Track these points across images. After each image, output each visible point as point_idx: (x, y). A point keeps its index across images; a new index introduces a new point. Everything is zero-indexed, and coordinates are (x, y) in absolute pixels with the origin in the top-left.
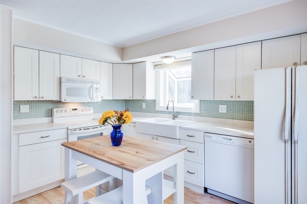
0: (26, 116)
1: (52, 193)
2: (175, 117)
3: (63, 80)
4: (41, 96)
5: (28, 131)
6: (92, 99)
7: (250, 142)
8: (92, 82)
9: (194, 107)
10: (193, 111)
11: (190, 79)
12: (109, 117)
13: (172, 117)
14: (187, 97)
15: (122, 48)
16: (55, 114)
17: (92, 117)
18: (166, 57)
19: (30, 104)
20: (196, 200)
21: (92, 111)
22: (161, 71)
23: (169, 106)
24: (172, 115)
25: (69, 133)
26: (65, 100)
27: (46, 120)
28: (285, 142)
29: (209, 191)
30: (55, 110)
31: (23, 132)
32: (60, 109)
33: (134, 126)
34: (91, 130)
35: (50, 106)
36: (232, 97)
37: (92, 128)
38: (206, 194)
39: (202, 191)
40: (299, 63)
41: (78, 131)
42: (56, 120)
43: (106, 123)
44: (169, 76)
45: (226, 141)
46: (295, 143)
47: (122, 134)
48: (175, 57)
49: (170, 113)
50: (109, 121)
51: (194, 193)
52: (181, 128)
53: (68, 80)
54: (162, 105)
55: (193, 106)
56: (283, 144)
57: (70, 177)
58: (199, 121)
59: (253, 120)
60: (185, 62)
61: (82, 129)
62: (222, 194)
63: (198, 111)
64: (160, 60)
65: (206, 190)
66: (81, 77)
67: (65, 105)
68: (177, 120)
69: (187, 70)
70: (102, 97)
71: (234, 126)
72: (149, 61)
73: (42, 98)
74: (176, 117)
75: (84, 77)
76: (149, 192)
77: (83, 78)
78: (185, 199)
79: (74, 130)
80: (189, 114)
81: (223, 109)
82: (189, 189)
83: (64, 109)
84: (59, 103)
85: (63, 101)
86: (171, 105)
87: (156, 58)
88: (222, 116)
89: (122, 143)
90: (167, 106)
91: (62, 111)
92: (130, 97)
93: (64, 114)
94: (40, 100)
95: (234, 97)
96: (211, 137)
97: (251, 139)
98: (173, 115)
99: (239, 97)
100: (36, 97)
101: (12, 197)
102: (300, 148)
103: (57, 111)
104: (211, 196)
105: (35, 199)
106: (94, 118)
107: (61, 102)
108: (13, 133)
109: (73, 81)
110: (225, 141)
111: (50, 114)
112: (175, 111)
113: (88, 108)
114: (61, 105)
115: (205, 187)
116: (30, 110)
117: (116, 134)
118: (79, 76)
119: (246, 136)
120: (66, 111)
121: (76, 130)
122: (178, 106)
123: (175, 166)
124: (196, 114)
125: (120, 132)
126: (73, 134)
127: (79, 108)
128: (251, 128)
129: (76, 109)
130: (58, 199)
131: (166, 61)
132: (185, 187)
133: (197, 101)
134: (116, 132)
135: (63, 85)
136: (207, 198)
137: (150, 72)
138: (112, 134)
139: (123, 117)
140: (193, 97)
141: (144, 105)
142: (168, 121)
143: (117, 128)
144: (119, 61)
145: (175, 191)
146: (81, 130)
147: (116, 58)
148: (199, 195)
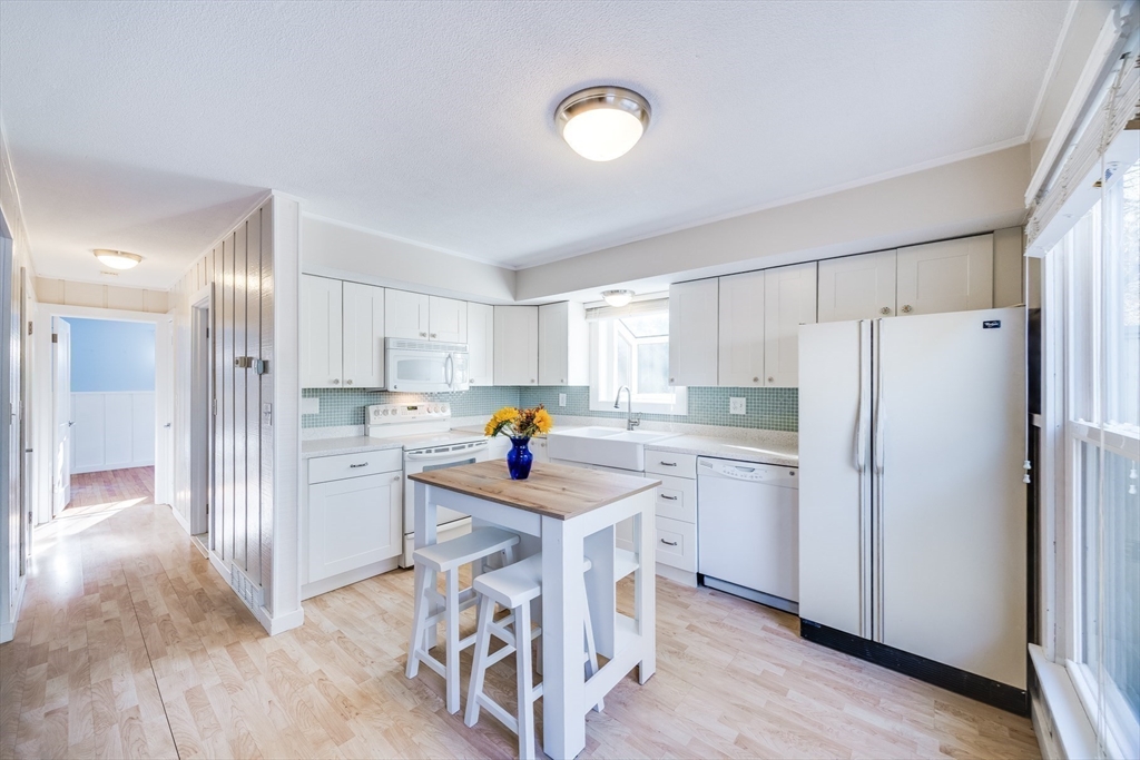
0: (314, 422)
1: (373, 586)
2: (632, 424)
3: (391, 344)
4: (346, 379)
5: (325, 452)
6: (449, 385)
7: (792, 474)
8: (451, 348)
9: (674, 402)
10: (672, 411)
11: (667, 339)
12: (508, 421)
13: (626, 425)
14: (660, 380)
15: (516, 272)
16: (372, 417)
17: (448, 426)
18: (612, 292)
19: (320, 395)
20: (679, 599)
21: (448, 412)
22: (602, 323)
23: (621, 400)
24: (626, 420)
25: (406, 459)
26: (395, 387)
27: (353, 431)
28: (860, 471)
29: (707, 582)
30: (372, 409)
31: (316, 453)
32: (382, 408)
33: (542, 445)
34: (451, 452)
35: (361, 401)
36: (756, 380)
37: (454, 449)
38: (702, 588)
39: (693, 582)
40: (892, 307)
41: (424, 455)
42: (374, 432)
43: (499, 434)
44: (620, 334)
45: (743, 473)
46: (878, 473)
47: (531, 455)
48: (633, 293)
49: (621, 415)
50: (506, 429)
51: (676, 587)
52: (647, 448)
53: (401, 345)
54: (603, 397)
55: (673, 400)
56: (856, 475)
57: (427, 543)
58: (687, 434)
59: (796, 429)
60: (654, 302)
61: (433, 449)
62: (736, 587)
63: (684, 412)
64: (600, 297)
65: (701, 578)
66: (427, 338)
67: (392, 398)
68: (637, 431)
69: (659, 320)
70: (471, 381)
71: (762, 443)
72: (575, 300)
73: (350, 382)
74: (636, 424)
75: (434, 336)
76: (587, 566)
77: (432, 339)
78: (657, 598)
79: (417, 453)
80: (664, 418)
81: (738, 406)
82: (666, 579)
83: (390, 407)
84: (381, 393)
85: (391, 389)
86: (624, 398)
87: (593, 295)
88: (736, 421)
89: (530, 474)
90: (615, 400)
91: (386, 412)
92: (533, 381)
93: (390, 418)
94: (345, 387)
95: (761, 379)
96: (711, 466)
97: (793, 468)
98: (630, 421)
99: (770, 380)
100: (337, 381)
101: (300, 588)
102: (887, 483)
103: (377, 412)
104: (711, 591)
105: (341, 596)
106: (453, 427)
107: (386, 391)
108: (301, 455)
109: (412, 345)
110: (740, 473)
111: (362, 418)
112: (633, 411)
113: (440, 405)
114: (383, 398)
115: (698, 574)
116: (320, 409)
117: (519, 454)
118: (424, 335)
119: (784, 461)
120: (394, 411)
121: (421, 452)
122: (641, 400)
123: (637, 518)
124: (678, 419)
125: (526, 451)
126: (414, 460)
127: (420, 406)
128: (793, 446)
129: (416, 408)
130: (388, 597)
131: (613, 300)
132: (657, 576)
133: (682, 389)
134: (519, 450)
135: (391, 354)
136: (704, 595)
137: (577, 326)
138: (510, 455)
139: (535, 421)
140: (672, 380)
141: (563, 397)
142: (616, 432)
143: (519, 444)
144: (509, 299)
145: (638, 566)
146: (430, 452)
147: (501, 294)
148: (685, 589)
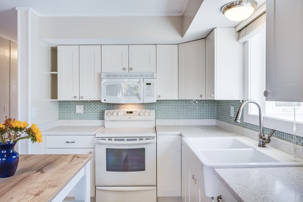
0: (80, 117)
2: (262, 141)
6: (140, 99)
8: (142, 76)
16: (106, 116)
19: (84, 104)
25: (95, 142)
26: (105, 100)
27: (99, 123)
30: (106, 112)
32: (111, 111)
37: (129, 140)
41: (107, 141)
42: (107, 124)
53: (108, 76)
66: (126, 71)
67: (120, 106)
75: (131, 69)
77: (130, 71)
79: (102, 139)
83: (116, 111)
85: (102, 101)
91: (113, 114)
94: (80, 100)
98: (260, 137)
100: (75, 97)
103: (108, 113)
111: (102, 117)
113: (148, 111)
114: (115, 106)
116: (84, 111)
118: (125, 69)
120: (118, 114)
121: (105, 140)
126: (100, 143)
127: (135, 111)
129: (131, 112)
146: (111, 140)
